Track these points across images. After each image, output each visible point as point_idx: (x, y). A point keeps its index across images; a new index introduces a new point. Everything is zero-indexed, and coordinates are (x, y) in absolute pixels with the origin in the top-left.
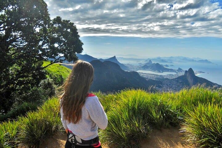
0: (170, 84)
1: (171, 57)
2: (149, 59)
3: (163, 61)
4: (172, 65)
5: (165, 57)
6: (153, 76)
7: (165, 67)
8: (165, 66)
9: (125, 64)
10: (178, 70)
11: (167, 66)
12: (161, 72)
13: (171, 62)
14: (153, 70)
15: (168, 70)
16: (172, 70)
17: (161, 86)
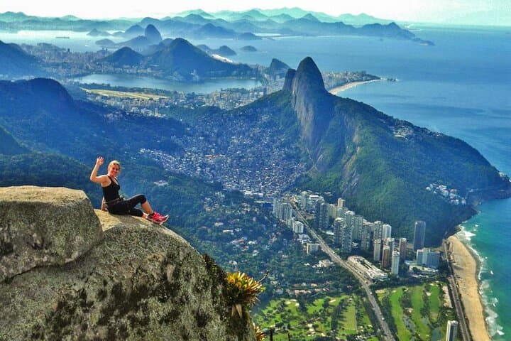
0: (218, 135)
1: (255, 12)
2: (147, 19)
3: (212, 27)
4: (251, 49)
5: (224, 13)
6: (156, 98)
7: (217, 57)
8: (216, 52)
9: (29, 47)
10: (268, 71)
11: (225, 50)
12: (197, 78)
13: (249, 36)
14: (160, 73)
15: (227, 71)
16: (244, 71)
17: (179, 142)
